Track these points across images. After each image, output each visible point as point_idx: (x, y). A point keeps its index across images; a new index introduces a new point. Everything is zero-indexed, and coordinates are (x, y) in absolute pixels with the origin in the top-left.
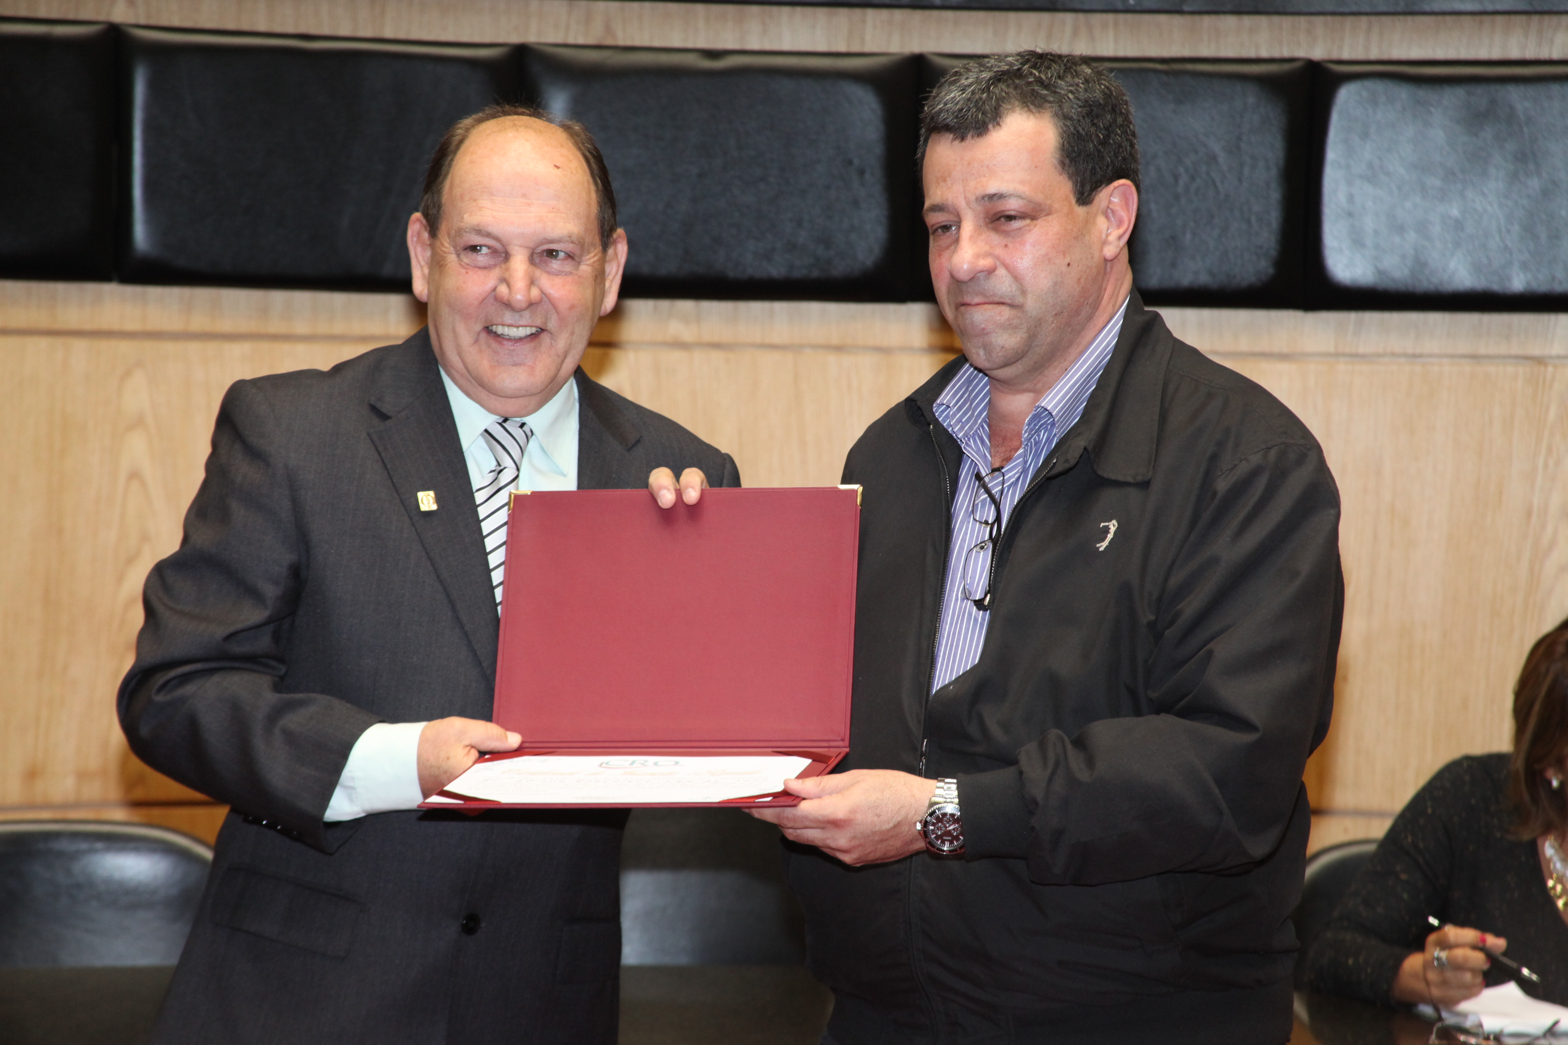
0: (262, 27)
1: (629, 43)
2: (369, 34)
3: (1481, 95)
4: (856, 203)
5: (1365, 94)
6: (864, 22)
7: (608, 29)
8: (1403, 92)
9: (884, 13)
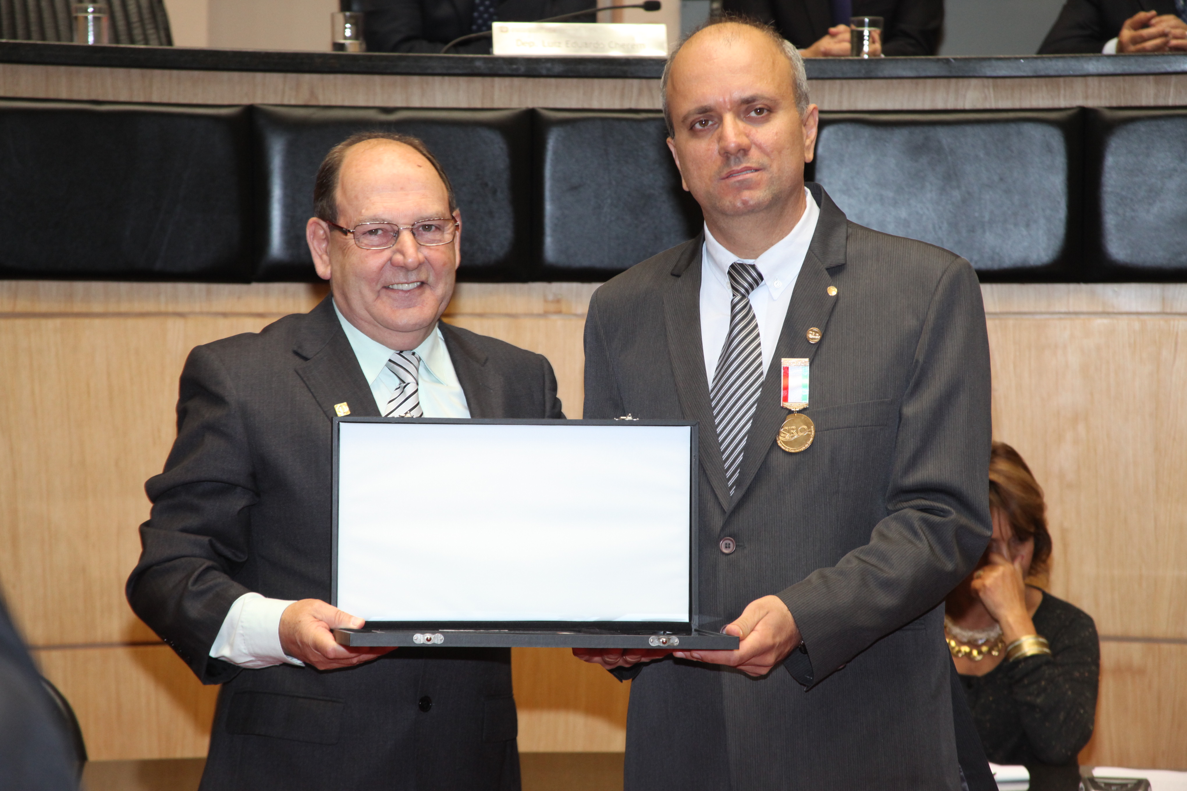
0: (64, 96)
1: (327, 103)
2: (142, 100)
3: (919, 134)
4: (491, 214)
5: (841, 134)
6: (493, 86)
7: (312, 94)
8: (866, 132)
9: (507, 81)
